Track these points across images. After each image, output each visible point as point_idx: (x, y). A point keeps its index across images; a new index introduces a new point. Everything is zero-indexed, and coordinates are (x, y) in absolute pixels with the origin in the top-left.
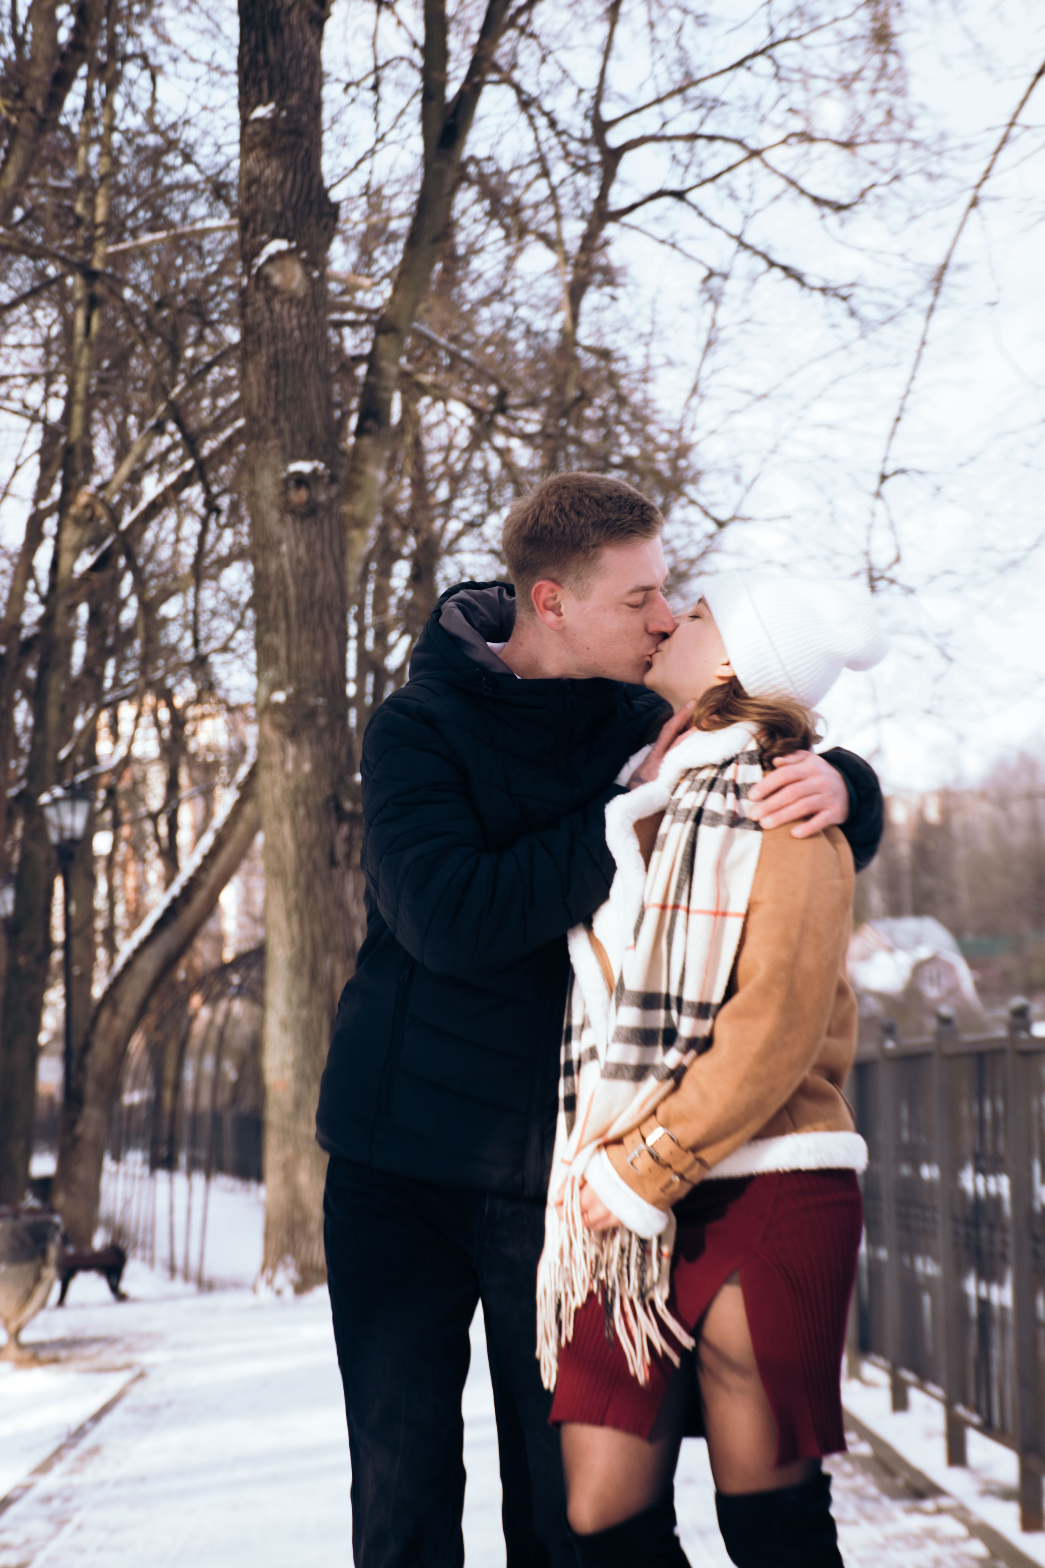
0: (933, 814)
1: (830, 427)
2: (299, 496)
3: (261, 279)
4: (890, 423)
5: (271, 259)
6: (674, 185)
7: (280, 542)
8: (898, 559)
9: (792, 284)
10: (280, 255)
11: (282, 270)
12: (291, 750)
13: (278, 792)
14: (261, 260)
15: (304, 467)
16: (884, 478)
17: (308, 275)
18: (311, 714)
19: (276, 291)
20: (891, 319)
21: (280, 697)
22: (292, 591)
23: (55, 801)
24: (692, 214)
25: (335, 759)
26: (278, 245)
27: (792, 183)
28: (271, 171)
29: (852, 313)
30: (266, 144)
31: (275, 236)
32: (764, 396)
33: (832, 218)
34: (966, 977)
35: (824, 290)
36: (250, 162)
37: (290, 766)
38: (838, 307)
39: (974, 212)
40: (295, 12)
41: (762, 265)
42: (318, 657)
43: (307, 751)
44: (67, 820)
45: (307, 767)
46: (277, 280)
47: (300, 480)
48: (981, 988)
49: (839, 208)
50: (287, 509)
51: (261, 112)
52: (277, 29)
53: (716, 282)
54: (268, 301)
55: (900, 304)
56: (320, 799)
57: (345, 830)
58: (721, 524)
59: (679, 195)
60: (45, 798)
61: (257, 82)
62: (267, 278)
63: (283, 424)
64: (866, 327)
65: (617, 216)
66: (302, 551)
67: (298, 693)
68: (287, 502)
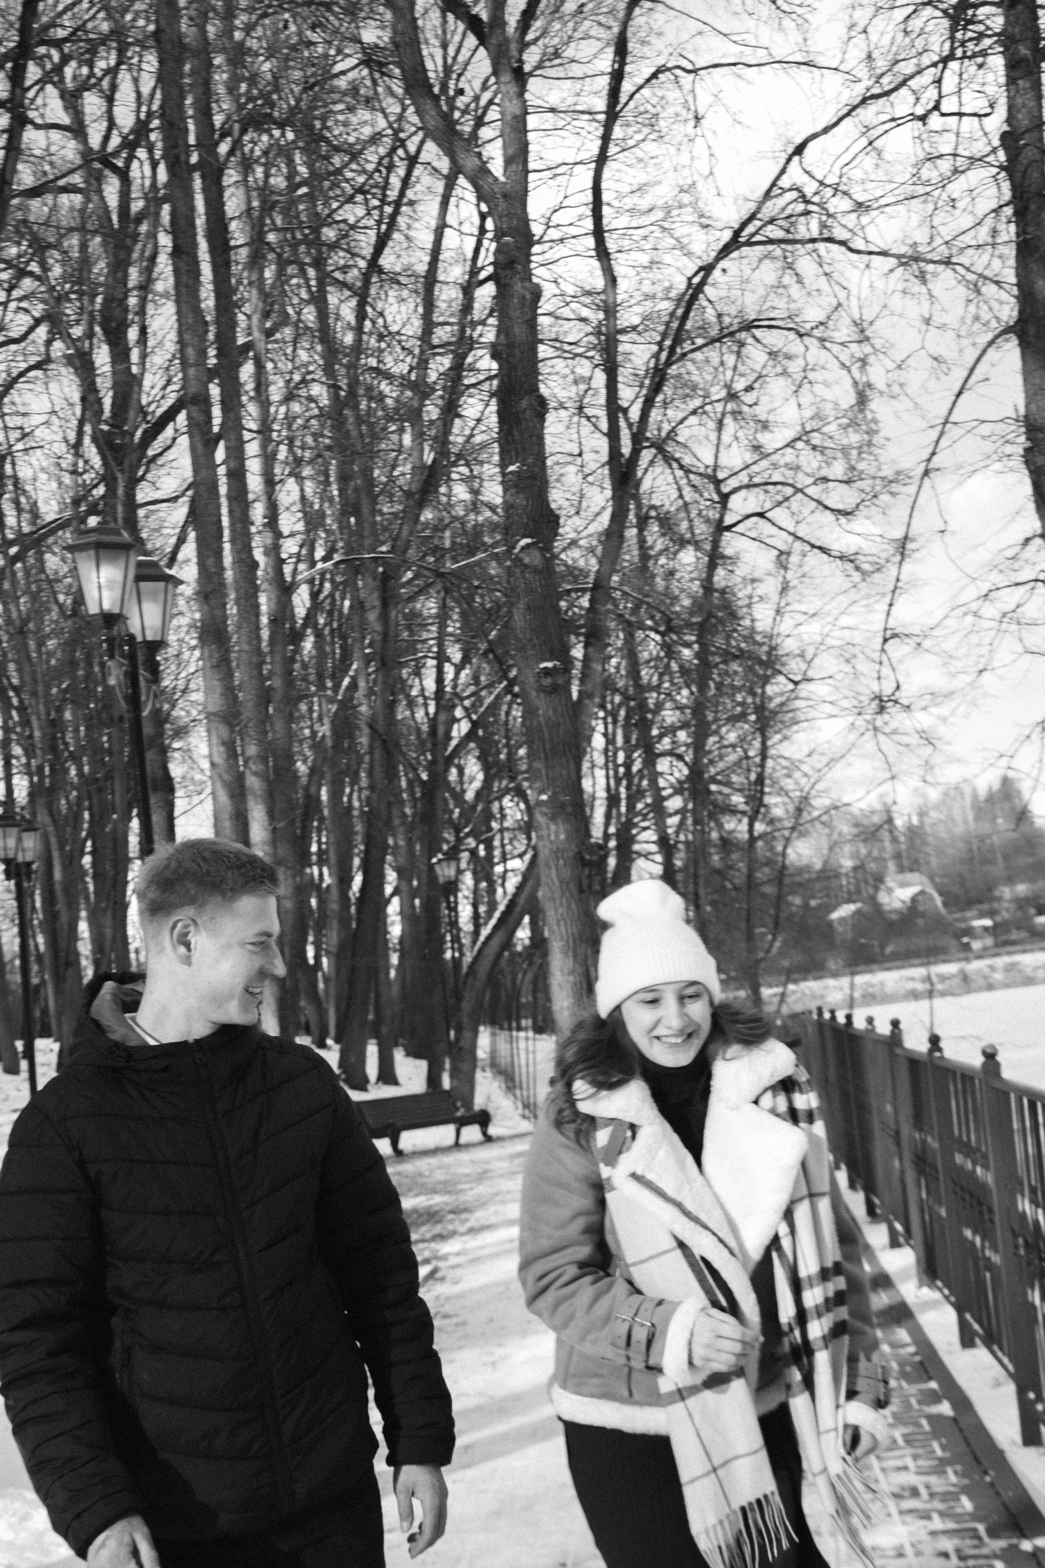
0: (915, 821)
1: (850, 628)
2: (547, 681)
3: (518, 560)
4: (886, 607)
5: (523, 548)
6: (759, 510)
7: (537, 709)
8: (898, 688)
9: (825, 556)
10: (528, 546)
11: (529, 555)
12: (553, 827)
13: (547, 852)
14: (516, 551)
15: (549, 665)
16: (885, 640)
17: (544, 556)
18: (562, 806)
19: (526, 566)
20: (878, 570)
21: (544, 797)
22: (546, 735)
23: (440, 861)
24: (769, 525)
25: (578, 831)
26: (524, 542)
27: (819, 502)
28: (520, 500)
29: (857, 568)
30: (516, 486)
31: (524, 536)
32: (814, 615)
33: (843, 520)
34: (938, 900)
35: (841, 558)
36: (508, 497)
37: (553, 837)
38: (849, 566)
39: (926, 479)
40: (528, 412)
41: (808, 548)
42: (564, 772)
43: (562, 828)
44: (446, 872)
45: (562, 837)
46: (527, 560)
47: (547, 672)
48: (945, 904)
49: (846, 513)
50: (541, 689)
51: (512, 468)
52: (518, 422)
53: (784, 557)
54: (522, 572)
55: (882, 562)
56: (571, 854)
57: (587, 871)
58: (796, 683)
59: (761, 515)
60: (434, 860)
61: (509, 452)
62: (521, 560)
63: (536, 641)
64: (865, 574)
65: (729, 528)
66: (551, 713)
67: (554, 794)
68: (541, 685)
